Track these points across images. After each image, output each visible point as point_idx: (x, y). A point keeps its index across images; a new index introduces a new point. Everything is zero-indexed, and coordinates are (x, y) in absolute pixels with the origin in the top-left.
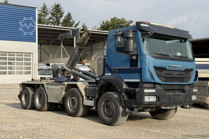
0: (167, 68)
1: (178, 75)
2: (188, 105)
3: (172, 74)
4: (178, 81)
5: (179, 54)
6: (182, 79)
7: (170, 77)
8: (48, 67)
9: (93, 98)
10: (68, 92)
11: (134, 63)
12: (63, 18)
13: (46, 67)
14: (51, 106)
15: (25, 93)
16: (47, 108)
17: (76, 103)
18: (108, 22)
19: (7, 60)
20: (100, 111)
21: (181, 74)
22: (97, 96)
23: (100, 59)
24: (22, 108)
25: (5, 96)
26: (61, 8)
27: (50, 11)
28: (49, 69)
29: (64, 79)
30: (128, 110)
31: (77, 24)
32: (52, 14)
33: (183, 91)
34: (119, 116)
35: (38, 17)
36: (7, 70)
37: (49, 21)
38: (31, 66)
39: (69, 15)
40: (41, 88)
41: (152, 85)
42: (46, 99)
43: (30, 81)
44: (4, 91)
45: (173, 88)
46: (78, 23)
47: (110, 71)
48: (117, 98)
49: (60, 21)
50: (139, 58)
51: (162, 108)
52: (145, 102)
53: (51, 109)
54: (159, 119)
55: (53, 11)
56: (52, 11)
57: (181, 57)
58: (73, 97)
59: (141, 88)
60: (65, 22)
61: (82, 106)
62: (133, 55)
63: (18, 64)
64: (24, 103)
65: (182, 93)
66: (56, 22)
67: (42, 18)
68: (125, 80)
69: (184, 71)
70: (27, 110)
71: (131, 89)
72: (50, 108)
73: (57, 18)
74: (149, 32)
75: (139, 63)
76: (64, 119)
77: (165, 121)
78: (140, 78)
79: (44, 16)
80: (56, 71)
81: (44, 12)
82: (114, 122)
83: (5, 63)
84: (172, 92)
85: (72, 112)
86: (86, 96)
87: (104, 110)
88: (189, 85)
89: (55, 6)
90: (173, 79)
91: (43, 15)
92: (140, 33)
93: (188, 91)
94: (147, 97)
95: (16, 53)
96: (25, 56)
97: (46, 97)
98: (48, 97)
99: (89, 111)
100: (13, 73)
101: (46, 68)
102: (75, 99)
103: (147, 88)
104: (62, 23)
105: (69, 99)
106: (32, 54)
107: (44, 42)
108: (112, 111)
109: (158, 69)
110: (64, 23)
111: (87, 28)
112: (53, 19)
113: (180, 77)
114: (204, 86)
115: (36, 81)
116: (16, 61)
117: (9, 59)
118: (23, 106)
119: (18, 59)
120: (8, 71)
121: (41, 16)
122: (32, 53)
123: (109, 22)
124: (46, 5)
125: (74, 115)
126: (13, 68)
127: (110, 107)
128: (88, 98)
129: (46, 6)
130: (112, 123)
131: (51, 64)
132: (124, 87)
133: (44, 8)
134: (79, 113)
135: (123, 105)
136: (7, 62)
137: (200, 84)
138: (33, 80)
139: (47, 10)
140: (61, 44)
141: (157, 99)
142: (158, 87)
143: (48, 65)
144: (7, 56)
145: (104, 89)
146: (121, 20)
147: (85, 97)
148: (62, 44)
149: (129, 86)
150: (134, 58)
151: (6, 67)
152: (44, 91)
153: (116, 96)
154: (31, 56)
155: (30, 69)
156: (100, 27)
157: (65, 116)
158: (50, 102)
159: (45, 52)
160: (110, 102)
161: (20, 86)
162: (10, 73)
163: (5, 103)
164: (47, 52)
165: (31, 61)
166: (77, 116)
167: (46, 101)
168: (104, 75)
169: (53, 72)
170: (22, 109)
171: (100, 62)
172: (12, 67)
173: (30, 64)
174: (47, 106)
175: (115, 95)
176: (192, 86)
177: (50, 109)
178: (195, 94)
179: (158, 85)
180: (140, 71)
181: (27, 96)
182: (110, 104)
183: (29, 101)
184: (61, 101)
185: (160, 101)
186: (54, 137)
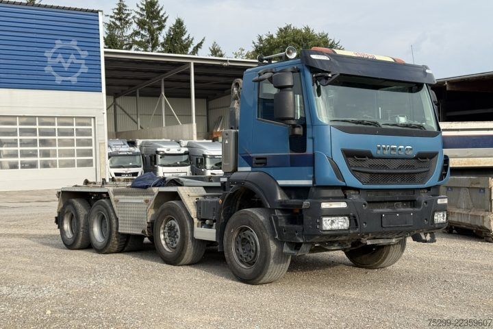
0: (374, 152)
2: (428, 235)
3: (385, 167)
4: (403, 181)
5: (403, 120)
7: (381, 174)
8: (132, 149)
9: (215, 223)
10: (159, 211)
11: (298, 143)
12: (164, 32)
13: (127, 149)
14: (127, 242)
15: (70, 214)
16: (117, 246)
17: (179, 234)
18: (271, 37)
19: (36, 135)
20: (229, 251)
21: (407, 166)
22: (222, 218)
23: (227, 134)
24: (64, 246)
25: (33, 219)
26: (159, 8)
27: (134, 17)
28: (135, 155)
29: (151, 181)
30: (288, 248)
31: (199, 46)
32: (138, 24)
33: (413, 203)
34: (269, 261)
35: (108, 32)
36: (39, 159)
37: (134, 41)
38: (93, 148)
39: (179, 24)
40: (103, 200)
41: (339, 193)
42: (114, 226)
43: (79, 186)
44: (31, 206)
45: (388, 197)
46: (202, 43)
47: (249, 161)
48: (264, 223)
49: (159, 39)
50: (309, 131)
51: (364, 242)
52: (324, 231)
53: (126, 249)
54: (366, 268)
55: (141, 15)
56: (138, 16)
57: (407, 126)
58: (172, 221)
59: (315, 198)
60: (171, 41)
61: (190, 241)
62: (294, 126)
63: (62, 143)
64: (69, 235)
65: (411, 207)
66: (148, 42)
67: (117, 32)
68: (281, 182)
69: (416, 158)
70: (74, 251)
71: (294, 201)
72: (125, 245)
73: (151, 32)
74: (329, 72)
75: (309, 142)
76: (152, 271)
77: (380, 271)
78: (312, 176)
79: (122, 29)
80: (151, 157)
81: (120, 19)
82: (258, 276)
83: (34, 143)
84: (388, 207)
85: (169, 254)
86: (198, 219)
87: (237, 249)
88: (429, 189)
89: (145, 3)
90: (388, 176)
91: (118, 27)
92: (309, 76)
93: (426, 202)
94: (327, 219)
95: (58, 117)
96: (78, 124)
97: (114, 221)
98: (119, 222)
99: (207, 252)
100: (52, 164)
101: (127, 151)
102: (175, 226)
103: (328, 199)
104: (163, 45)
105: (163, 226)
106: (92, 119)
107: (122, 91)
108: (253, 251)
109: (353, 157)
110: (167, 44)
111: (223, 53)
112: (143, 36)
113: (405, 171)
114: (480, 189)
115: (92, 185)
116: (57, 137)
117: (42, 133)
118: (66, 243)
119: (62, 133)
120: (41, 161)
121: (114, 28)
122: (94, 118)
123: (275, 36)
124: (125, 4)
125: (174, 260)
126: (51, 153)
127: (248, 242)
128: (203, 222)
129: (125, 6)
130: (254, 279)
131: (139, 142)
132: (279, 198)
133: (121, 9)
134: (186, 257)
135: (277, 237)
136: (36, 140)
137: (472, 183)
138: (87, 182)
139: (128, 15)
140: (160, 92)
141: (350, 223)
142: (354, 197)
143: (132, 144)
144: (37, 127)
145: (238, 203)
146: (304, 31)
147: (196, 220)
148: (163, 93)
149: (289, 196)
150: (298, 131)
151: (36, 151)
152: (110, 208)
153: (262, 218)
154: (91, 125)
155: (91, 155)
156: (252, 49)
157: (154, 263)
158: (123, 232)
159: (126, 113)
160: (249, 232)
161: (59, 197)
162: (45, 165)
163: (29, 235)
164: (129, 113)
165: (91, 135)
166: (181, 263)
167: (114, 230)
168: (235, 170)
169: (144, 160)
170: (64, 248)
171: (227, 142)
172: (49, 150)
173: (89, 143)
174: (118, 241)
175: (258, 215)
176: (434, 190)
177: (124, 248)
178: (442, 208)
179: (352, 192)
180: (311, 161)
181: (74, 220)
182: (249, 237)
183: (78, 230)
184: (146, 231)
185: (359, 226)
186: (121, 311)
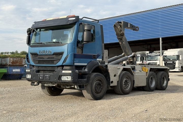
0: (38, 53)
1: (48, 58)
3: (43, 58)
6: (52, 62)
21: (51, 58)
90: (44, 62)
185: (32, 78)
